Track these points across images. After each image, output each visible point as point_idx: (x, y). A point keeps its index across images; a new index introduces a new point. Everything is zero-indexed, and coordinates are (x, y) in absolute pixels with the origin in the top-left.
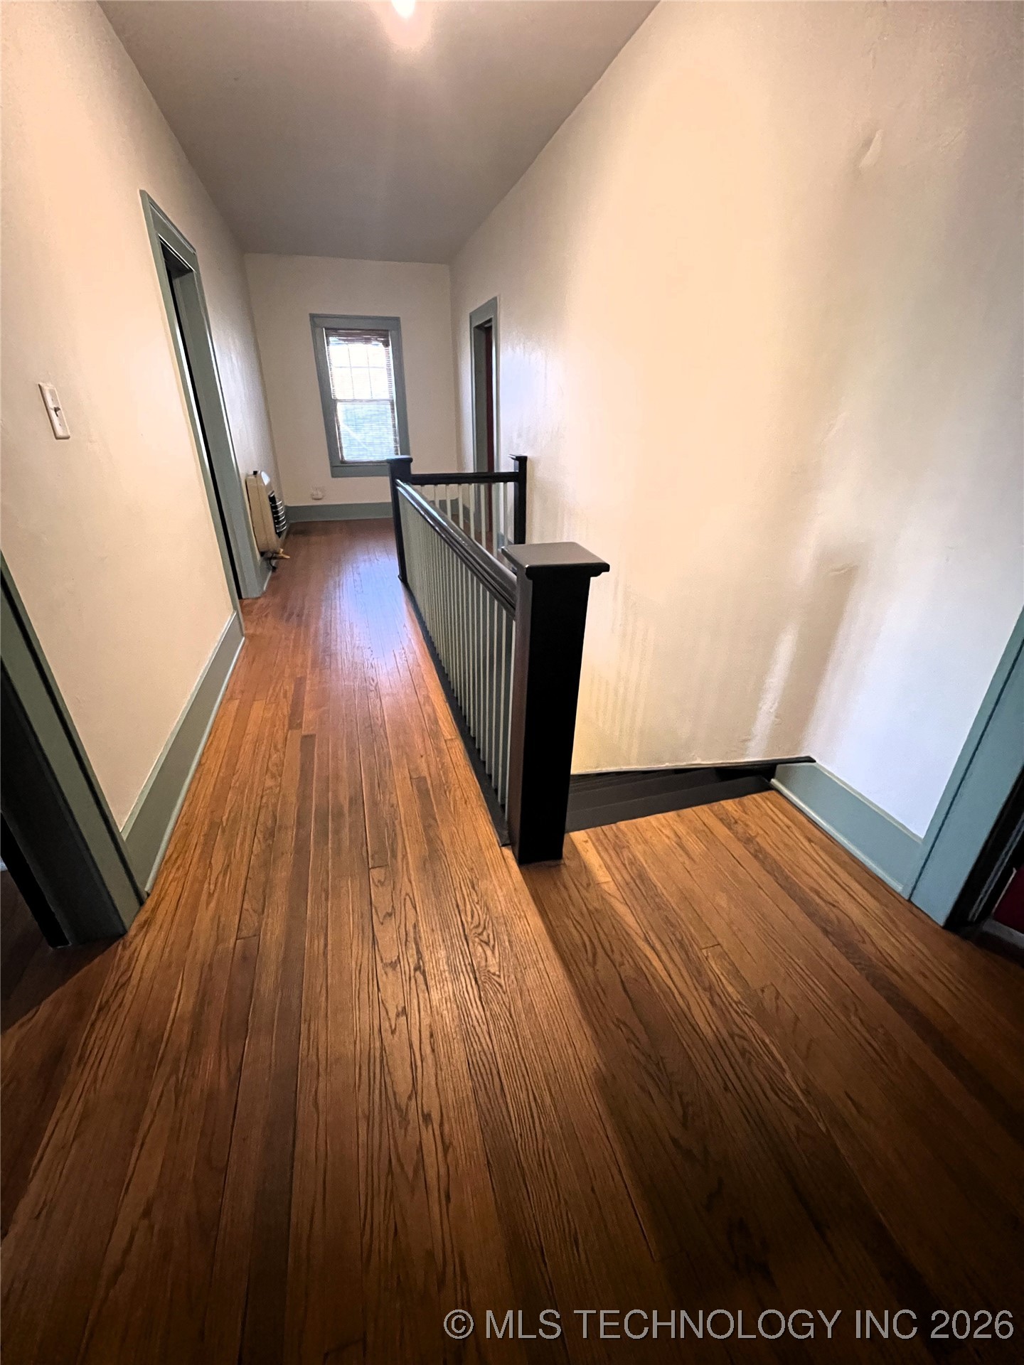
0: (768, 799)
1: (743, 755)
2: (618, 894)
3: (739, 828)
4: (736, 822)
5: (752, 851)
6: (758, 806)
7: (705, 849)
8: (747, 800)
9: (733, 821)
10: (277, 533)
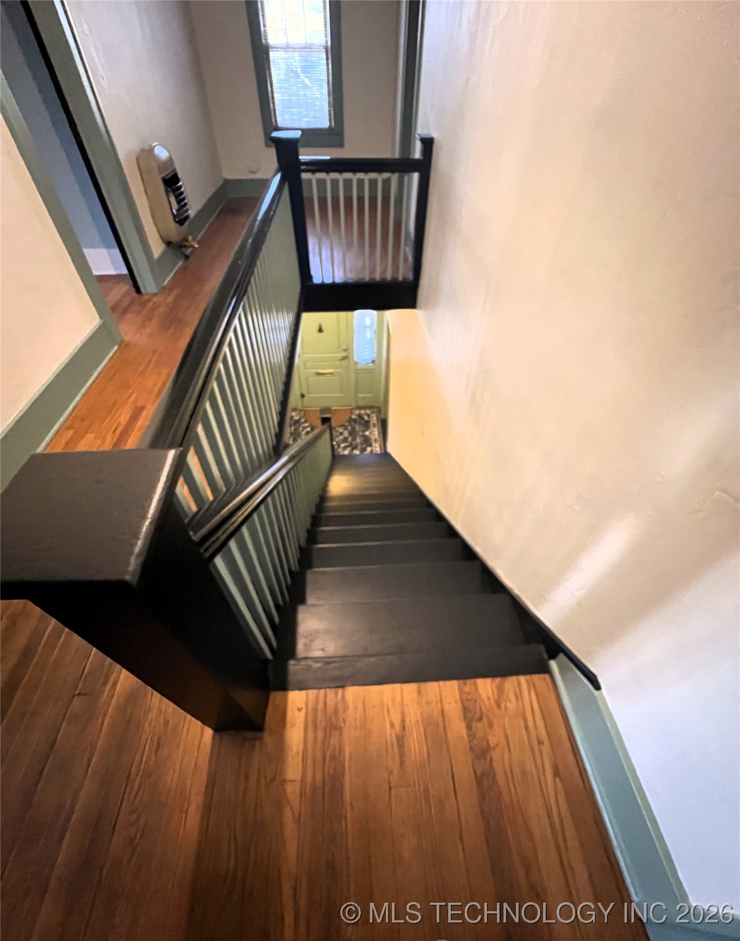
0: (534, 686)
1: (536, 607)
2: (296, 807)
3: (479, 728)
4: (480, 719)
5: (479, 773)
6: (519, 696)
7: (426, 754)
8: (511, 682)
9: (478, 714)
10: (176, 222)
